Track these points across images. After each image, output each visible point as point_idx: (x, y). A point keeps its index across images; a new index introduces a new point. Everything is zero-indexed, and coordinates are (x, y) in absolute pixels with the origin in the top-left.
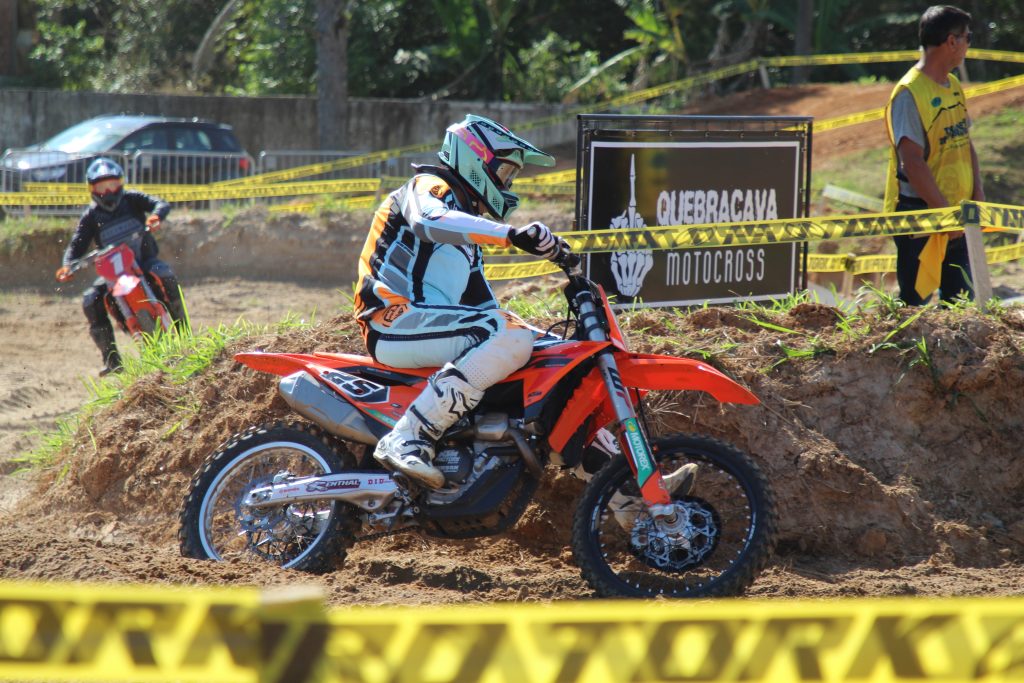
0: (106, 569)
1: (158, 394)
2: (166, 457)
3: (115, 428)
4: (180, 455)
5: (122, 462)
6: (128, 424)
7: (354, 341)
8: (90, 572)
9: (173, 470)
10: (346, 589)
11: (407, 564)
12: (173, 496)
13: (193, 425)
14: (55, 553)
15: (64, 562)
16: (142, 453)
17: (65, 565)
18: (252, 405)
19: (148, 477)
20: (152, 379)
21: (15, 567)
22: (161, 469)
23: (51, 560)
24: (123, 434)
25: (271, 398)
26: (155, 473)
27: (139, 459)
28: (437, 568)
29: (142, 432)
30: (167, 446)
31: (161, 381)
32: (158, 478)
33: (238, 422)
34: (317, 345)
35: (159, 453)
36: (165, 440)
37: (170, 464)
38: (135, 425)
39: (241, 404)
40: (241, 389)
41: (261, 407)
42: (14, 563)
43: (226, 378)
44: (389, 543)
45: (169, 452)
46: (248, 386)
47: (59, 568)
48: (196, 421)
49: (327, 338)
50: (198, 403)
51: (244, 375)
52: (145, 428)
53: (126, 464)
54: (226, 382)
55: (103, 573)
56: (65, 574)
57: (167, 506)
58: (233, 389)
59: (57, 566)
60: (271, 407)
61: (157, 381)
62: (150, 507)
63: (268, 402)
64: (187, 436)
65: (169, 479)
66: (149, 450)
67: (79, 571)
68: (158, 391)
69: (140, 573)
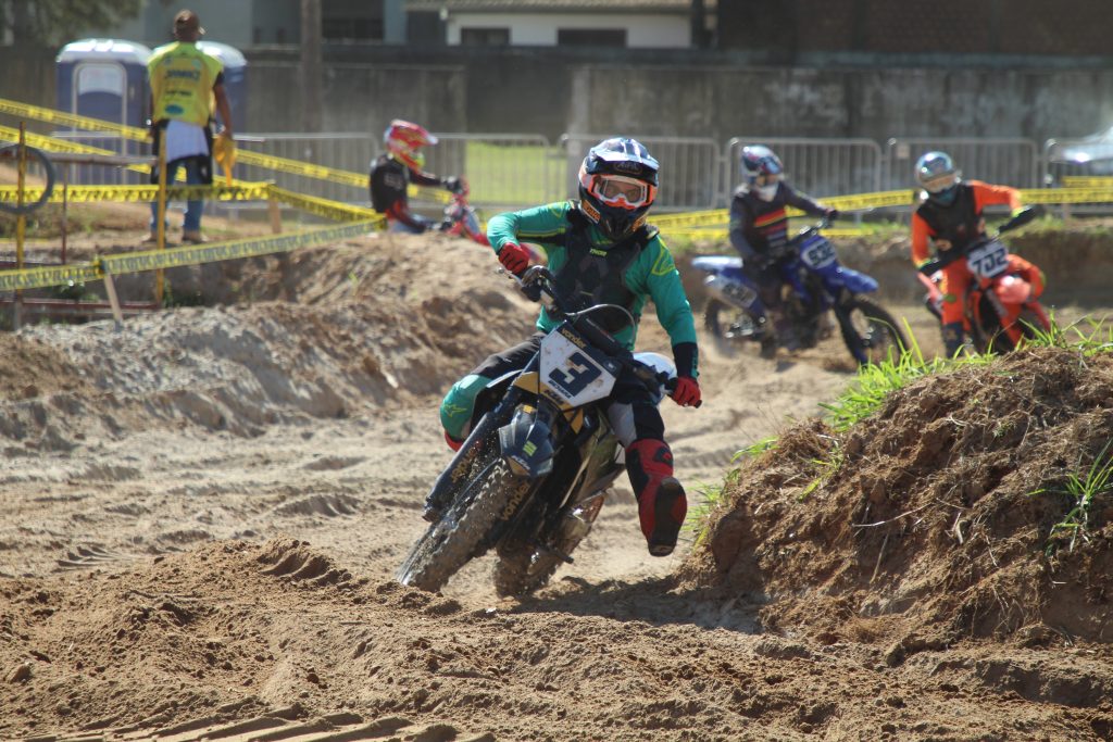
0: (621, 666)
1: (811, 445)
2: (797, 522)
3: (753, 485)
4: (811, 521)
5: (755, 526)
6: (768, 481)
7: (1020, 383)
8: (601, 669)
9: (803, 538)
10: (890, 702)
11: (1033, 666)
12: (800, 570)
13: (831, 483)
14: (569, 645)
15: (576, 656)
16: (775, 516)
17: (577, 659)
18: (896, 462)
19: (778, 544)
20: (809, 425)
21: (526, 660)
22: (791, 535)
23: (563, 653)
24: (760, 492)
25: (917, 452)
26: (785, 541)
27: (771, 524)
28: (1068, 671)
29: (781, 491)
30: (802, 508)
31: (819, 428)
32: (787, 547)
33: (873, 481)
34: (981, 387)
35: (791, 516)
36: (801, 501)
37: (801, 531)
38: (777, 482)
39: (884, 459)
40: (887, 441)
41: (904, 463)
42: (526, 655)
43: (875, 426)
44: (1023, 638)
45: (801, 516)
46: (896, 437)
47: (570, 664)
48: (837, 478)
49: (992, 379)
50: (840, 457)
51: (895, 423)
52: (790, 485)
53: (757, 528)
54: (874, 432)
55: (615, 672)
56: (575, 672)
57: (793, 582)
58: (879, 440)
59: (568, 661)
60: (915, 463)
61: (813, 428)
62: (776, 583)
63: (913, 458)
64: (822, 497)
65: (798, 549)
66: (783, 512)
67: (590, 668)
68: (812, 441)
69: (666, 672)
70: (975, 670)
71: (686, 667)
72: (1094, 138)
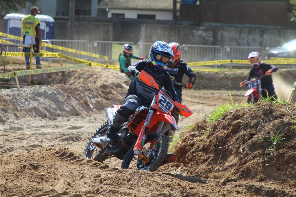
0: (151, 184)
1: (203, 126)
2: (199, 147)
3: (187, 136)
4: (202, 146)
5: (187, 147)
6: (191, 135)
7: (258, 111)
8: (146, 184)
9: (200, 151)
11: (260, 186)
12: (199, 159)
13: (208, 137)
14: (137, 177)
15: (139, 180)
16: (193, 145)
17: (140, 181)
18: (225, 131)
19: (193, 152)
20: (202, 121)
21: (126, 181)
22: (197, 150)
23: (136, 180)
24: (189, 138)
25: (231, 129)
26: (196, 152)
27: (192, 147)
28: (269, 188)
29: (195, 138)
30: (200, 143)
31: (205, 122)
32: (196, 153)
33: (219, 136)
34: (248, 112)
35: (197, 145)
36: (200, 141)
37: (199, 149)
38: (193, 136)
39: (222, 131)
40: (223, 126)
41: (227, 132)
42: (126, 180)
43: (220, 122)
44: (258, 179)
45: (200, 145)
46: (225, 125)
47: (138, 183)
48: (209, 135)
49: (251, 110)
50: (210, 130)
51: (225, 121)
52: (197, 137)
53: (188, 148)
54: (219, 123)
55: (149, 185)
56: (139, 185)
57: (197, 162)
58: (221, 125)
59: (137, 182)
60: (230, 132)
61: (203, 122)
62: (193, 162)
63: (230, 130)
64: (205, 140)
65: (199, 154)
66: (195, 144)
67: (143, 184)
68: (203, 125)
69: (163, 185)
70: (245, 187)
71: (168, 184)
72: (279, 47)
